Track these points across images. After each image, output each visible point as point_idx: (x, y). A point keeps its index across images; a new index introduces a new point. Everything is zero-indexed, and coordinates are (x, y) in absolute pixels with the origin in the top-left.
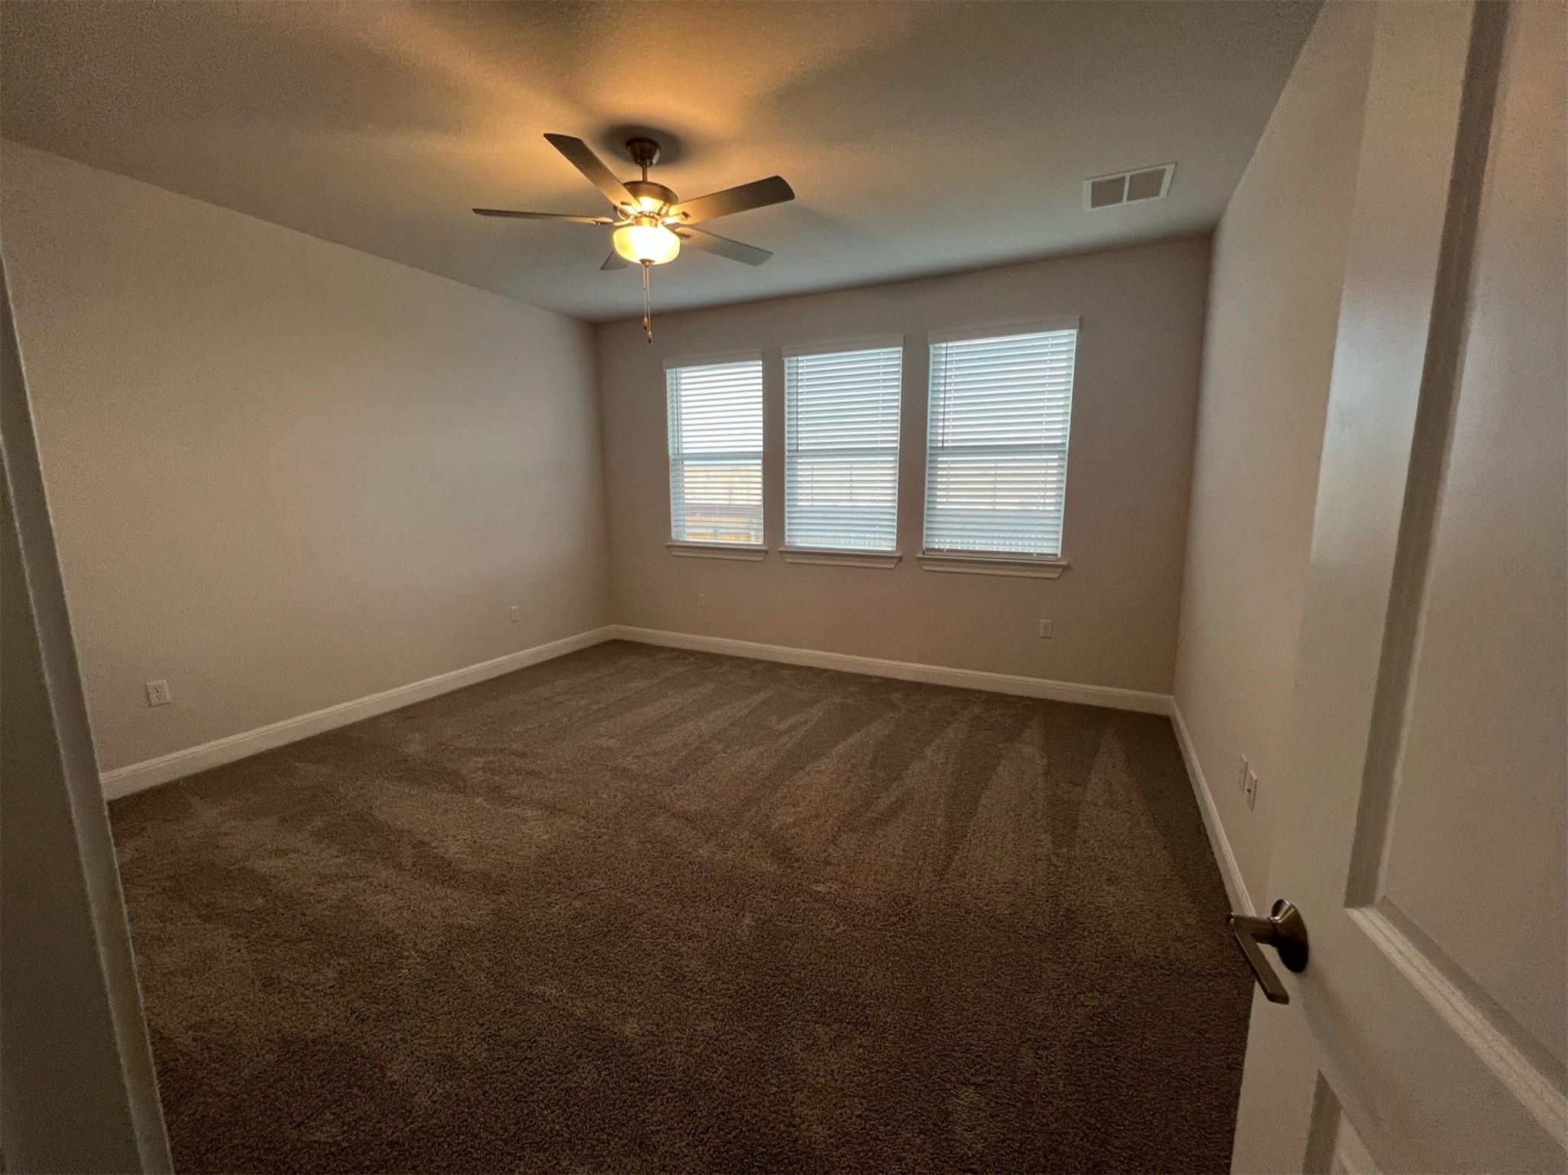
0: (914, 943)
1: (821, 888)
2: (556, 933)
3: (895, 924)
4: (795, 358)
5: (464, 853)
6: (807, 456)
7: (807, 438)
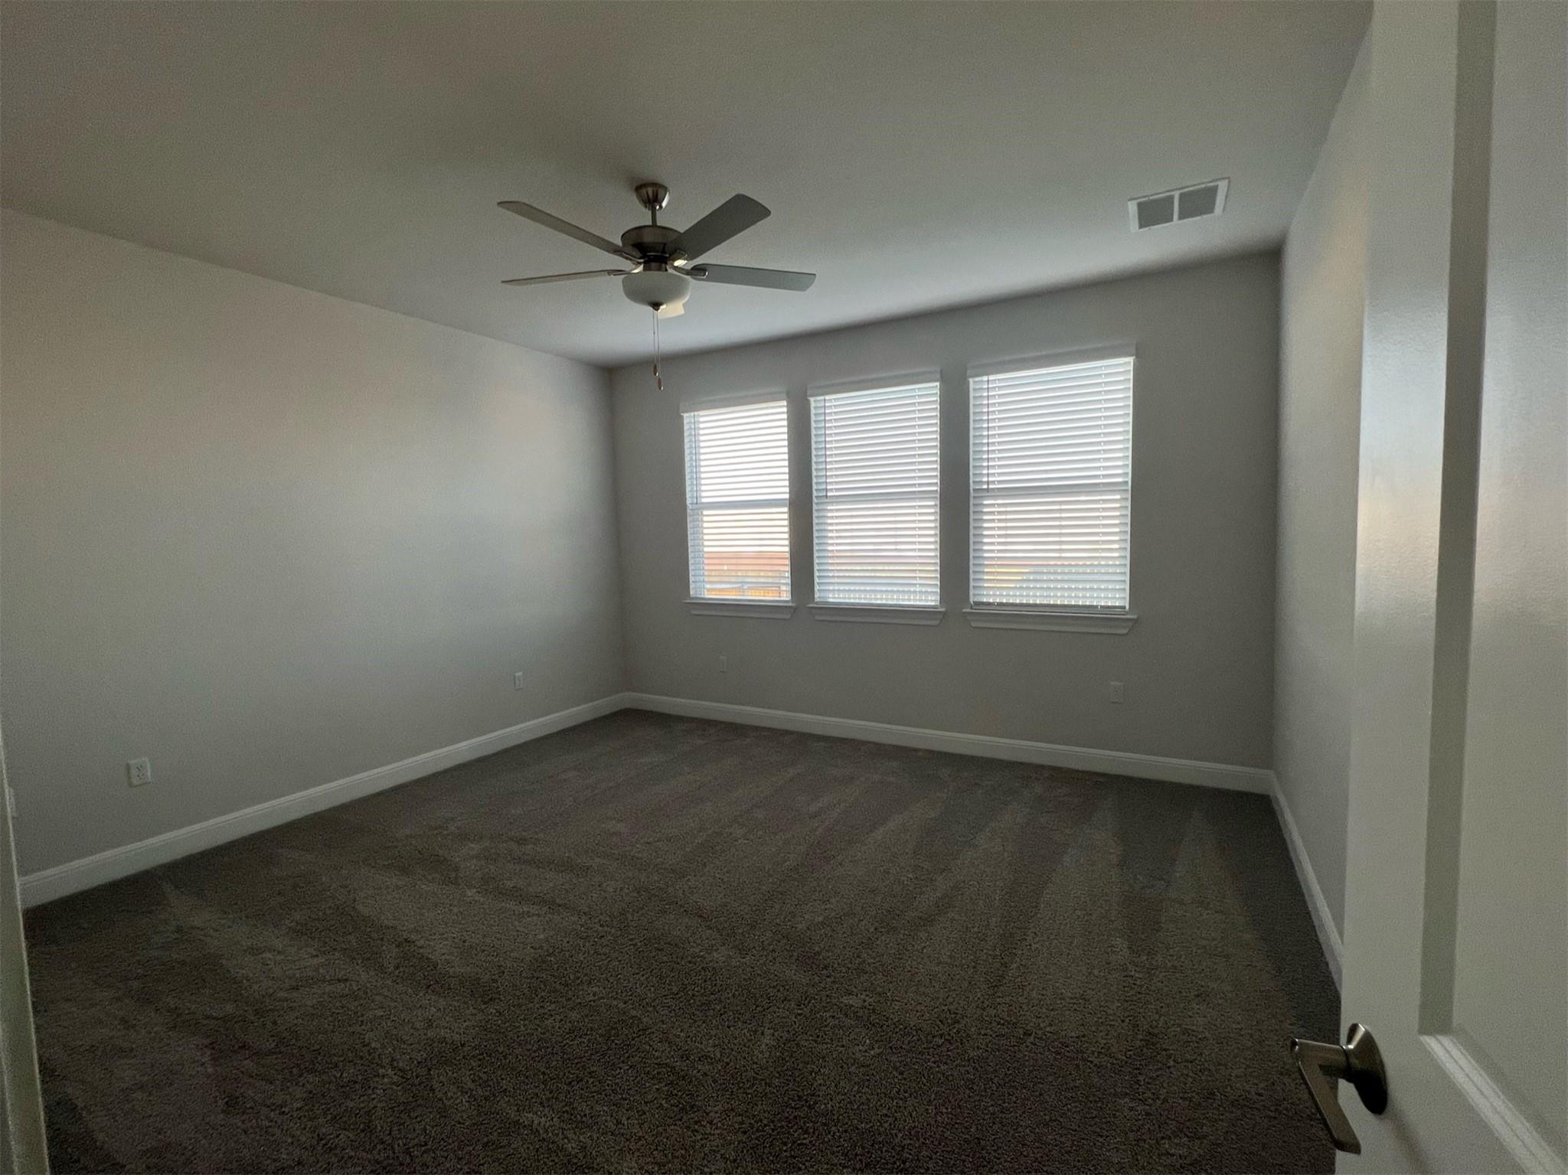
0: (963, 1070)
1: (852, 1001)
2: (549, 1050)
3: (939, 1046)
4: (822, 398)
5: (451, 954)
6: (838, 503)
7: (836, 483)
